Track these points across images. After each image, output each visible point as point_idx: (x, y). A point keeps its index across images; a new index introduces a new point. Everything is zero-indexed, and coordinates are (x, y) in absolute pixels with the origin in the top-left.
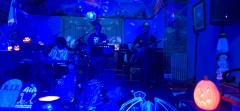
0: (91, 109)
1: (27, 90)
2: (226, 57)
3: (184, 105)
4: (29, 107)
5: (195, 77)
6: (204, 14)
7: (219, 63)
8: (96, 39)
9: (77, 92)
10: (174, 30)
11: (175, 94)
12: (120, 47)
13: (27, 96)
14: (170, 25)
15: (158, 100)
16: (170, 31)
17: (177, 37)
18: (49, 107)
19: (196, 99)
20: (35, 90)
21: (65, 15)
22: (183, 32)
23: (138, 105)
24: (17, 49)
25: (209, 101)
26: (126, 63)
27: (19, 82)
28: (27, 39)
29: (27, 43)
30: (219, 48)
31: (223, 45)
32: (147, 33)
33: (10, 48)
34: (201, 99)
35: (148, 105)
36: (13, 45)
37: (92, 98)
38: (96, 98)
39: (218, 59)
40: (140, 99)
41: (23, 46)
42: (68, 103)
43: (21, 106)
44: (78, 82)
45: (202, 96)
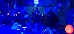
0: (35, 31)
1: (19, 25)
3: (62, 32)
8: (37, 13)
9: (32, 26)
10: (61, 10)
11: (60, 29)
13: (19, 27)
14: (60, 8)
16: (59, 10)
17: (62, 12)
18: (25, 29)
19: (66, 30)
20: (21, 25)
21: (28, 6)
22: (64, 10)
24: (16, 15)
25: (70, 31)
27: (17, 23)
28: (19, 13)
32: (51, 11)
33: (15, 15)
35: (51, 31)
36: (15, 14)
38: (36, 28)
41: (18, 14)
42: (29, 29)
43: (18, 29)
45: (68, 29)
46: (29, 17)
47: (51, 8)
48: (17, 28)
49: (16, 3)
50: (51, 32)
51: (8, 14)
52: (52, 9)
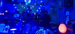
0: (27, 33)
2: (69, 17)
3: (56, 31)
4: (7, 32)
5: (59, 23)
6: (62, 4)
7: (66, 19)
8: (28, 11)
9: (22, 27)
10: (53, 9)
11: (53, 28)
12: (36, 14)
14: (52, 7)
15: (48, 30)
16: (51, 9)
17: (54, 11)
18: (14, 32)
19: (59, 29)
22: (56, 9)
24: (3, 14)
25: (63, 30)
26: (38, 19)
28: (6, 11)
29: (6, 12)
31: (68, 13)
32: (44, 9)
34: (61, 30)
37: (27, 30)
39: (66, 17)
41: (5, 13)
42: (20, 31)
43: (4, 32)
44: (23, 25)
45: (61, 28)
46: (20, 16)
47: (44, 7)
48: (4, 30)
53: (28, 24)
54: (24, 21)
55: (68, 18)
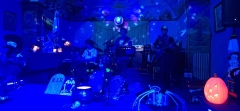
1: (68, 82)
2: (237, 56)
3: (197, 100)
4: (70, 94)
7: (230, 62)
9: (105, 85)
11: (191, 91)
12: (145, 48)
13: (69, 87)
18: (84, 94)
20: (74, 82)
21: (97, 20)
23: (151, 95)
24: (60, 51)
27: (62, 76)
28: (67, 43)
29: (67, 47)
30: (230, 48)
32: (165, 35)
33: (55, 50)
34: (210, 94)
35: (160, 96)
37: (116, 91)
38: (119, 90)
39: (229, 58)
40: (153, 91)
41: (64, 48)
42: (97, 93)
43: (64, 93)
45: (211, 91)
49: (57, 12)
50: (159, 101)
51: (36, 48)
52: (166, 30)
53: (118, 78)
54: (108, 70)
55: (236, 61)
